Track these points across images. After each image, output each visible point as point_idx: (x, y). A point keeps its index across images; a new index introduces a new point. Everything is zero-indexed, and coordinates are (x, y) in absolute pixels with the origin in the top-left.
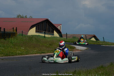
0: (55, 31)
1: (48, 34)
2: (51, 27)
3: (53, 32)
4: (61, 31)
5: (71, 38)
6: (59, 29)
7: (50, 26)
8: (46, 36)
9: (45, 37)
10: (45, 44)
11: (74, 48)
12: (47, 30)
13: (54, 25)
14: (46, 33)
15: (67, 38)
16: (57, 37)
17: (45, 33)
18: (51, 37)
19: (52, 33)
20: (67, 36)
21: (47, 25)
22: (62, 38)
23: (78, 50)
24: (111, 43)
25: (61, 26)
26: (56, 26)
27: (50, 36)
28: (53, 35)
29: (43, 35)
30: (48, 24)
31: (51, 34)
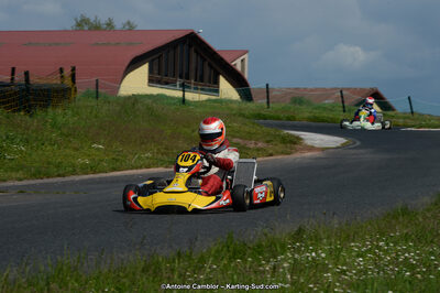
0: (222, 80)
1: (196, 89)
2: (206, 64)
3: (217, 82)
4: (246, 76)
5: (283, 105)
6: (239, 68)
7: (204, 60)
8: (190, 96)
9: (184, 100)
10: (186, 130)
11: (295, 143)
12: (192, 74)
13: (223, 55)
14: (189, 87)
15: (268, 102)
16: (232, 101)
17: (184, 87)
18: (209, 100)
19: (213, 86)
20: (270, 95)
21: (194, 55)
22: (250, 105)
23: (312, 148)
24: (439, 119)
25: (246, 56)
26: (227, 58)
27: (204, 97)
28: (217, 91)
29: (179, 94)
30: (196, 51)
31: (210, 91)
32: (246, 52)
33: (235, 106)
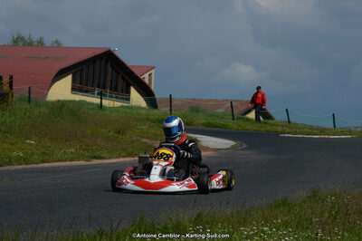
0: (133, 90)
1: (112, 97)
2: (120, 76)
3: (128, 92)
4: (152, 88)
5: (183, 112)
6: (147, 81)
7: (118, 73)
8: (106, 103)
9: (101, 106)
10: (103, 130)
12: (108, 84)
13: (134, 70)
14: (105, 95)
15: (171, 110)
16: (140, 108)
17: (101, 95)
18: (122, 107)
19: (126, 95)
20: (173, 104)
21: (110, 69)
22: (155, 111)
23: (207, 149)
24: (311, 127)
25: (153, 71)
26: (137, 72)
27: (118, 104)
28: (128, 99)
29: (97, 101)
30: (112, 66)
31: (123, 99)
32: (153, 68)
33: (143, 112)
